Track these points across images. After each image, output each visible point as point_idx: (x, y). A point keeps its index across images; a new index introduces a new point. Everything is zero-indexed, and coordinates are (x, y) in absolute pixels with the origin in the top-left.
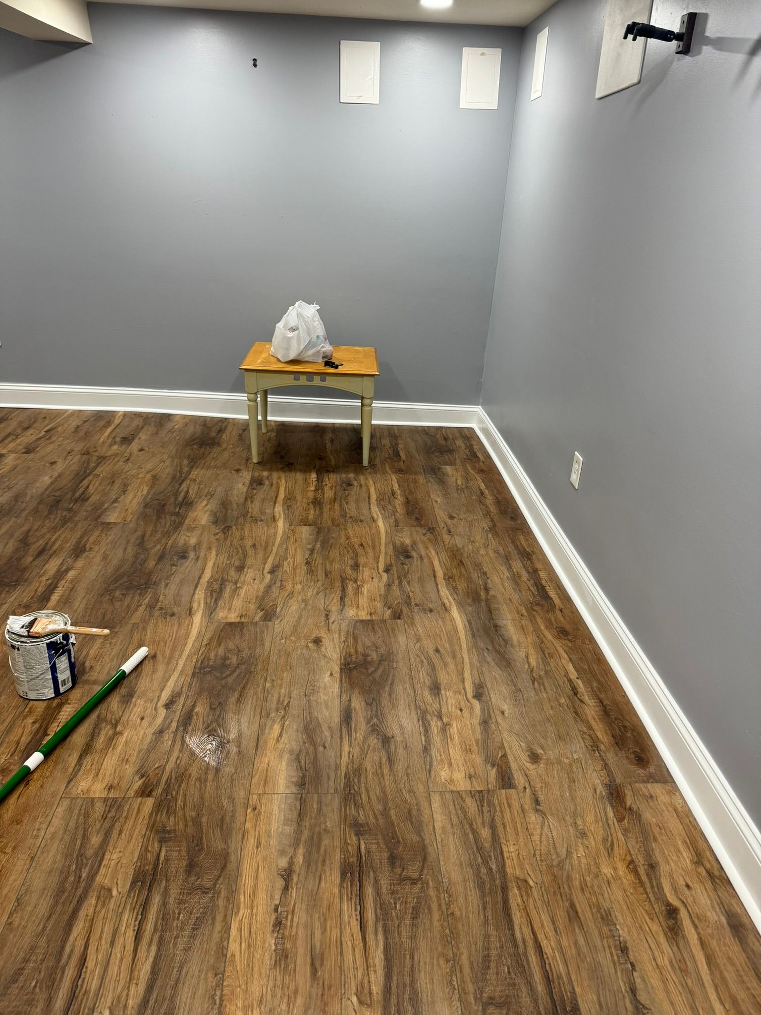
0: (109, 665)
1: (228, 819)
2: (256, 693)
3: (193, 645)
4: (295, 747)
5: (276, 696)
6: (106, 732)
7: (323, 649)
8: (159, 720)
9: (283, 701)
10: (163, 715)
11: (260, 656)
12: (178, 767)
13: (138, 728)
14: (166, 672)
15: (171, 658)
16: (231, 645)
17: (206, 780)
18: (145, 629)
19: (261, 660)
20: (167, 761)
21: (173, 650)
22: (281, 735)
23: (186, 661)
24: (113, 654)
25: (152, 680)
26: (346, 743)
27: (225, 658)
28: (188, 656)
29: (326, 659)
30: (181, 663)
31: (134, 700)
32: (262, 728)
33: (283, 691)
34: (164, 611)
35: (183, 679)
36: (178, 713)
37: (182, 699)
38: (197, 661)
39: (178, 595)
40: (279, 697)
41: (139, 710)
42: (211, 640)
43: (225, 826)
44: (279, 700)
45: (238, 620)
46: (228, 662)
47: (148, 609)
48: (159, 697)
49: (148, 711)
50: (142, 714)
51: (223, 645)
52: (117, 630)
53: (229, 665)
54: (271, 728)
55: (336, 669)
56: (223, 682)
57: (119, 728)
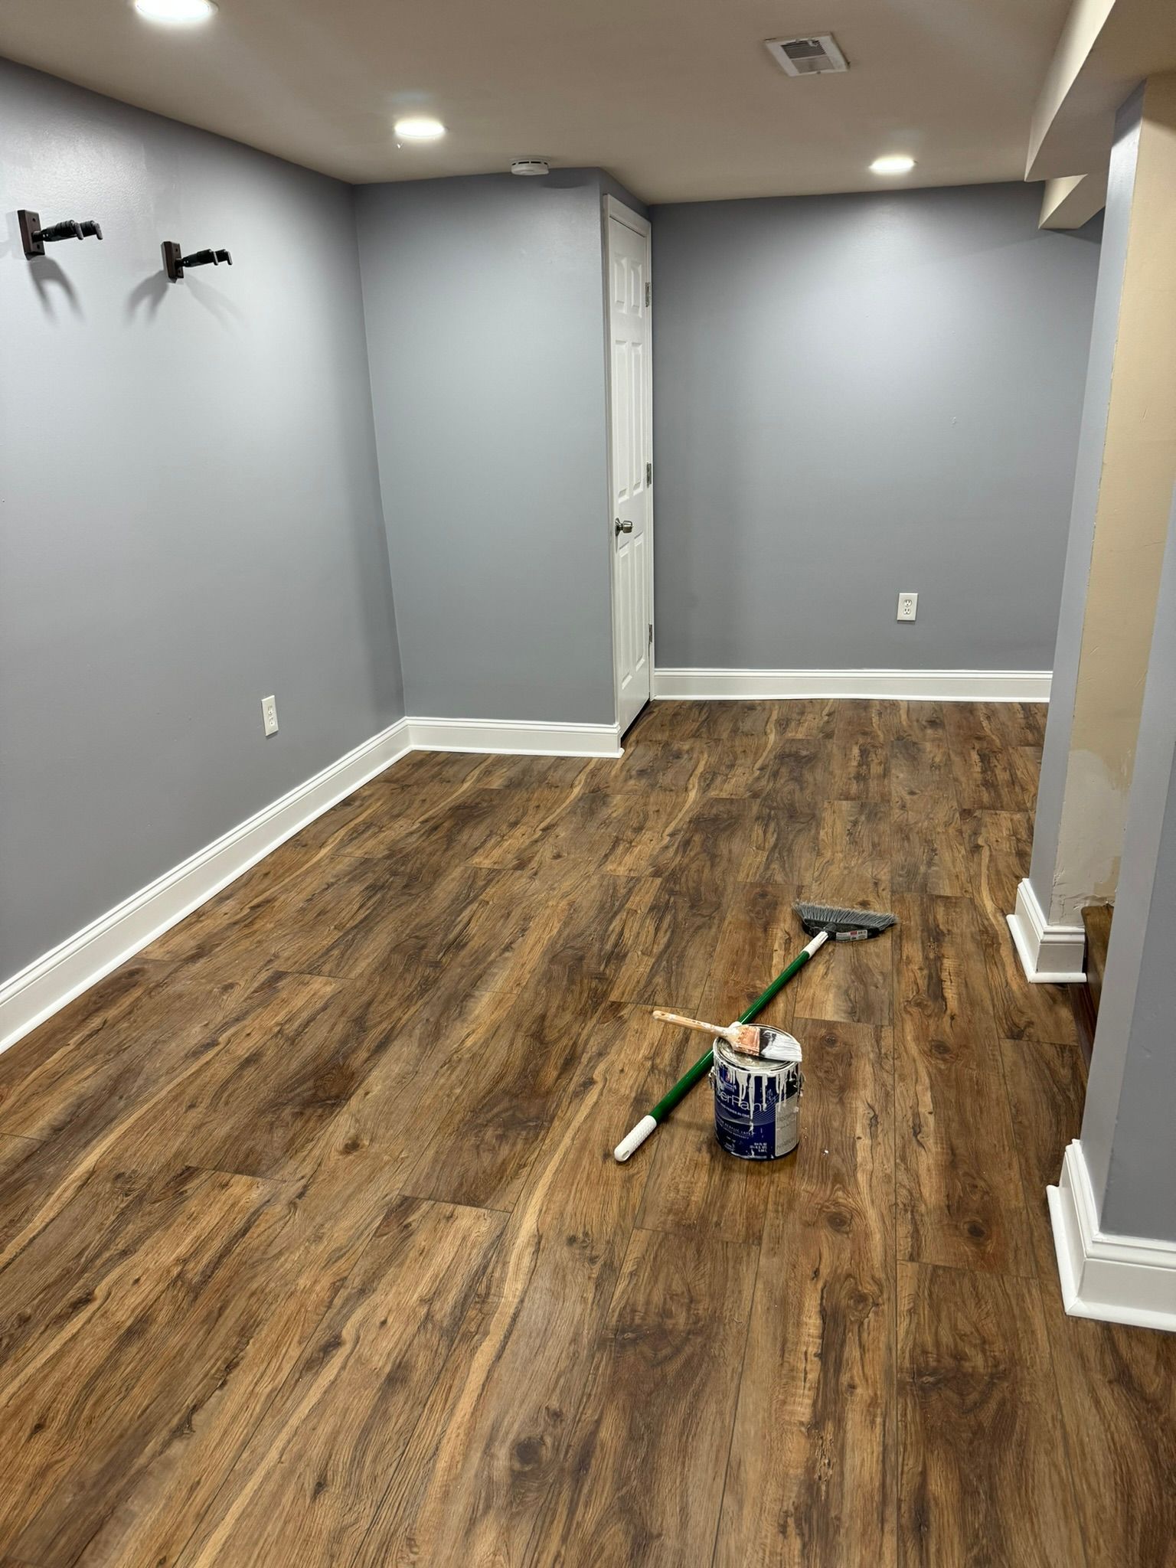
0: (674, 1149)
1: (544, 981)
2: (477, 1082)
3: (545, 1168)
4: (458, 1024)
5: (453, 1077)
6: (665, 1059)
7: (353, 1131)
8: (601, 1067)
9: (448, 1069)
10: (596, 1072)
11: (451, 1134)
12: (584, 1021)
13: (627, 1062)
14: (591, 1128)
15: (582, 1148)
16: (486, 1158)
17: (558, 1008)
18: (622, 1214)
19: (451, 1128)
20: (595, 1026)
21: (577, 1163)
22: (468, 1035)
23: (560, 1142)
24: (671, 1170)
25: (610, 1119)
26: (403, 1021)
27: (501, 1138)
28: (555, 1150)
29: (358, 1117)
30: (567, 1140)
31: (633, 1095)
32: (486, 1043)
33: (442, 1081)
34: (588, 1252)
35: (568, 1114)
36: (578, 1072)
37: (572, 1088)
38: (544, 1140)
39: (556, 1296)
40: (451, 1074)
41: (627, 1081)
42: (516, 1174)
43: (548, 978)
44: (453, 1071)
45: (461, 1209)
46: (500, 1132)
47: (616, 1264)
48: (601, 1094)
49: (615, 1078)
50: (622, 1075)
51: (499, 1160)
52: (671, 1217)
53: (500, 1126)
54: (475, 1044)
55: (354, 1102)
56: (515, 1102)
57: (649, 1064)
